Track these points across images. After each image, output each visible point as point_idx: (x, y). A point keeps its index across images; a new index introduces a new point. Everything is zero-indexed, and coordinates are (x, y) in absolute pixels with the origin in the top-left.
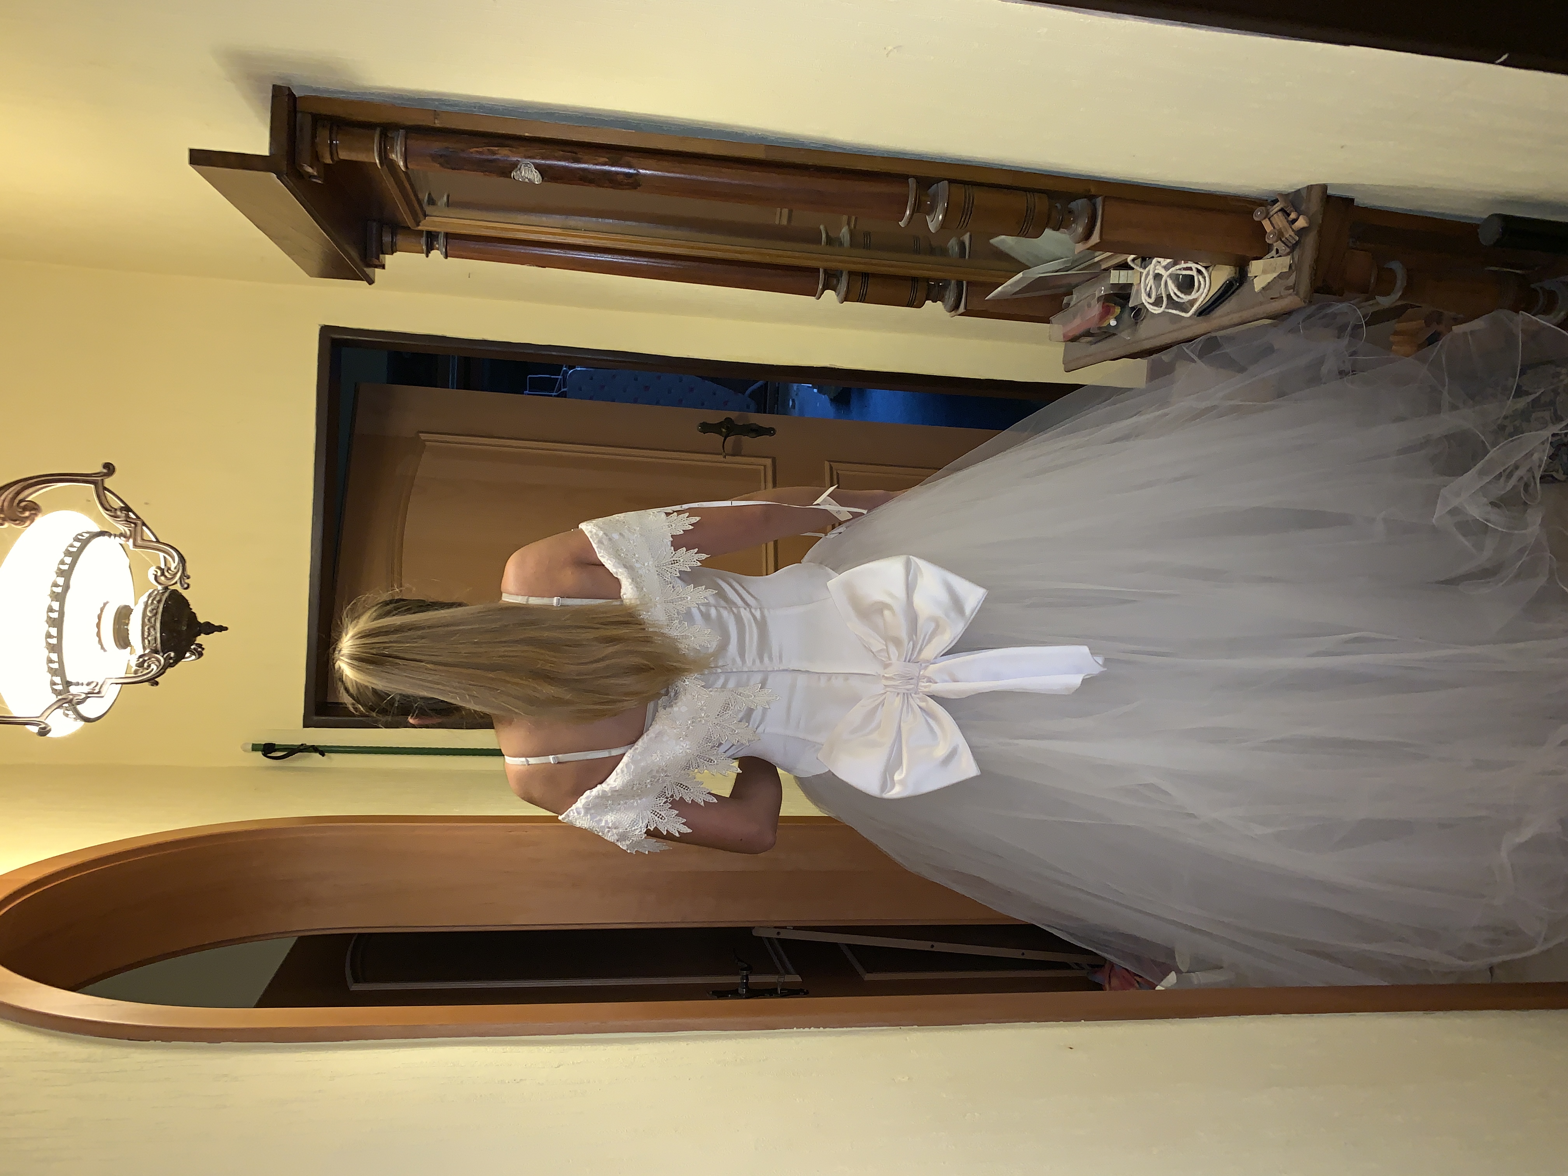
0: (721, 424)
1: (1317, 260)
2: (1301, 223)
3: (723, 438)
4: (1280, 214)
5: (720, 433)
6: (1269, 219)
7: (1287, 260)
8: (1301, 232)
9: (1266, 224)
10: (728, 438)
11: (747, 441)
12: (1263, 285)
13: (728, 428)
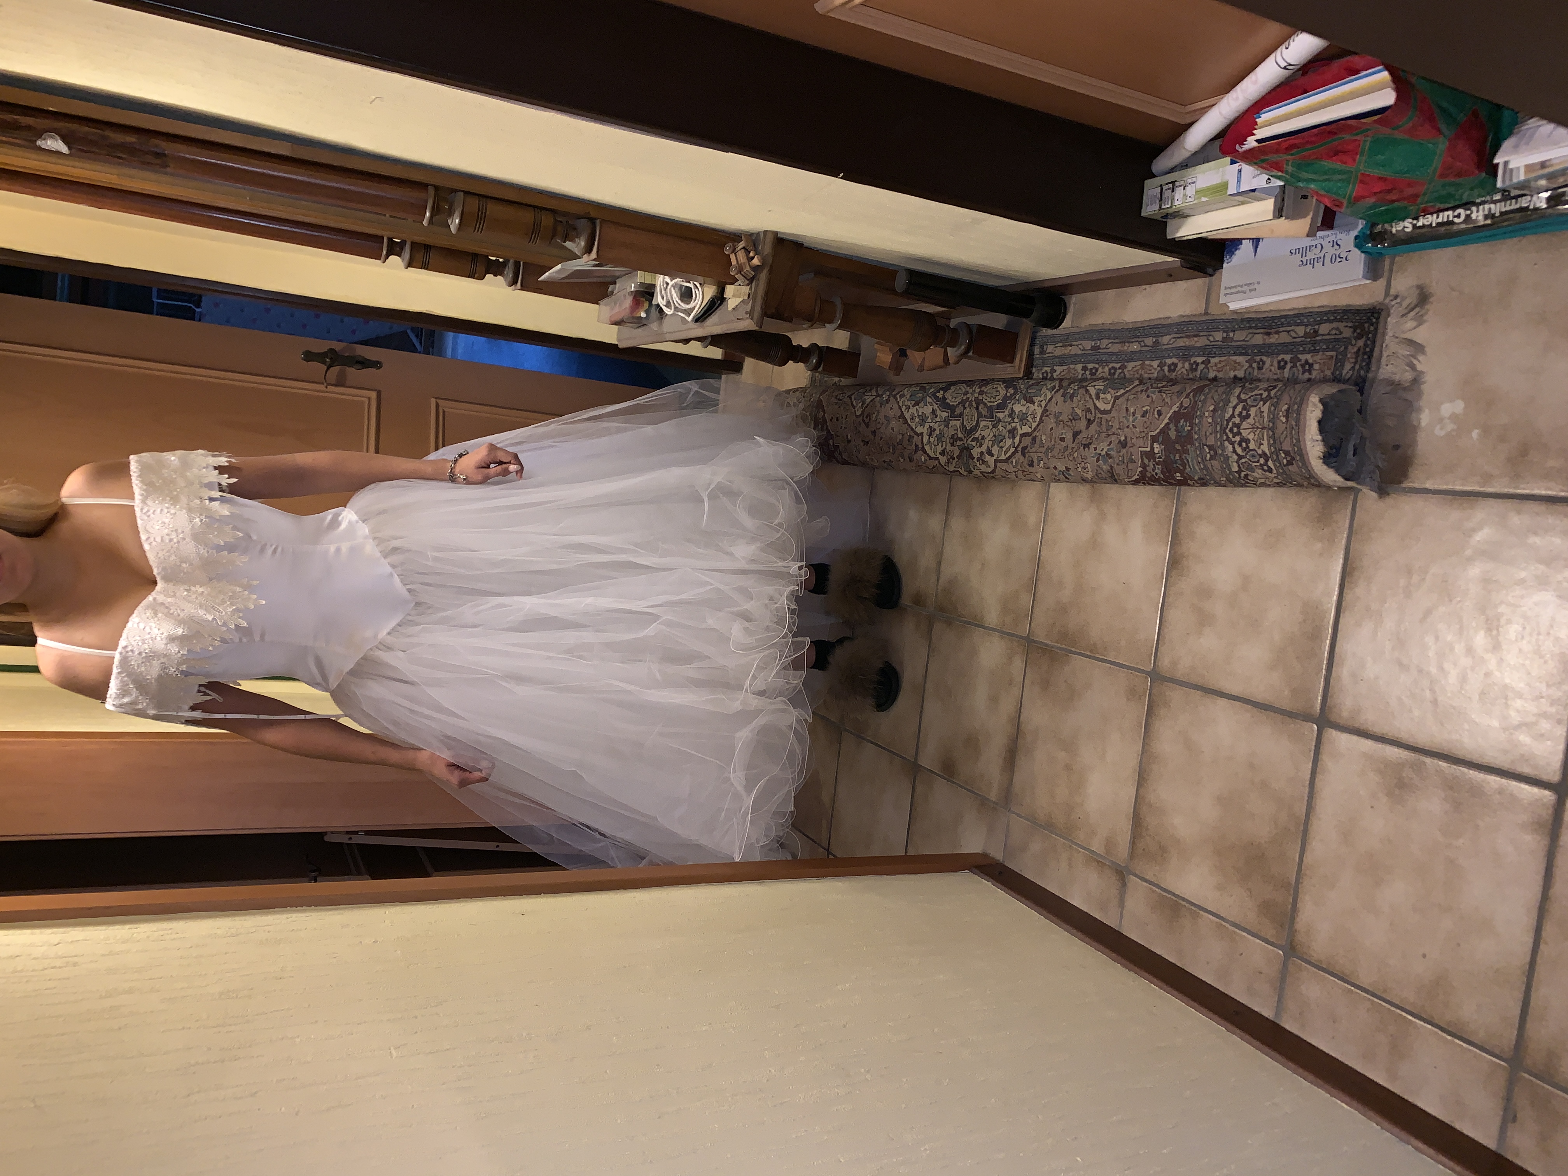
0: (325, 354)
1: (767, 294)
2: (756, 261)
3: (326, 368)
4: (743, 251)
5: (324, 363)
6: (735, 254)
7: (746, 290)
8: (756, 269)
9: (732, 257)
10: (331, 369)
11: (352, 372)
12: (733, 306)
13: (332, 358)
